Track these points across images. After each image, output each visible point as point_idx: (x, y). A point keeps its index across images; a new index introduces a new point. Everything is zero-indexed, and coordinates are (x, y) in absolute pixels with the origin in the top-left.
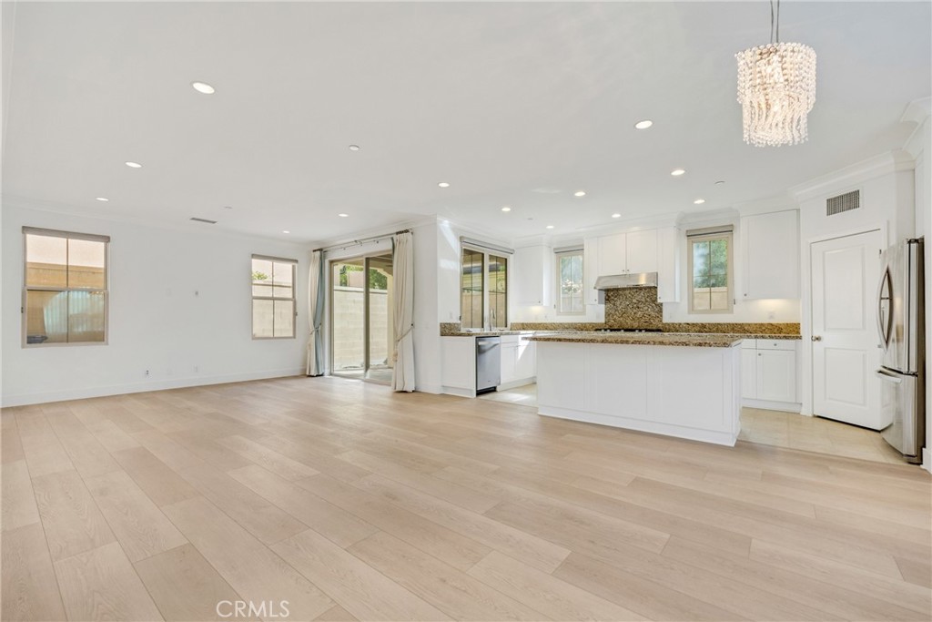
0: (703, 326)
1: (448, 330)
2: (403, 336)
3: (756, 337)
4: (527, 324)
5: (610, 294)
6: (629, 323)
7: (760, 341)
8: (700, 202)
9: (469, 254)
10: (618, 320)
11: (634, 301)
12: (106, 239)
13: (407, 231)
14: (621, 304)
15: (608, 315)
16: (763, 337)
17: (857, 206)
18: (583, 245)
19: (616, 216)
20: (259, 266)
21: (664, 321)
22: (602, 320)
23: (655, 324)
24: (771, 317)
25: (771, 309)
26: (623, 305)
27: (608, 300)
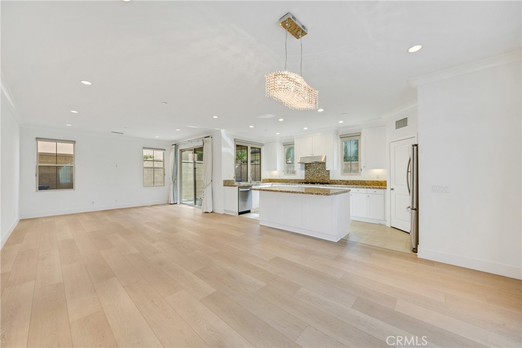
0: (348, 181)
1: (227, 183)
2: (207, 186)
3: (367, 188)
4: (271, 180)
5: (307, 166)
6: (315, 179)
7: (369, 190)
8: (341, 122)
9: (239, 147)
10: (311, 178)
11: (317, 169)
12: (74, 142)
13: (209, 137)
14: (312, 170)
15: (306, 175)
16: (370, 188)
17: (407, 126)
18: (294, 142)
19: (306, 128)
20: (146, 153)
21: (330, 179)
22: (303, 178)
23: (327, 180)
24: (378, 178)
25: (376, 174)
26: (313, 171)
27: (306, 168)
